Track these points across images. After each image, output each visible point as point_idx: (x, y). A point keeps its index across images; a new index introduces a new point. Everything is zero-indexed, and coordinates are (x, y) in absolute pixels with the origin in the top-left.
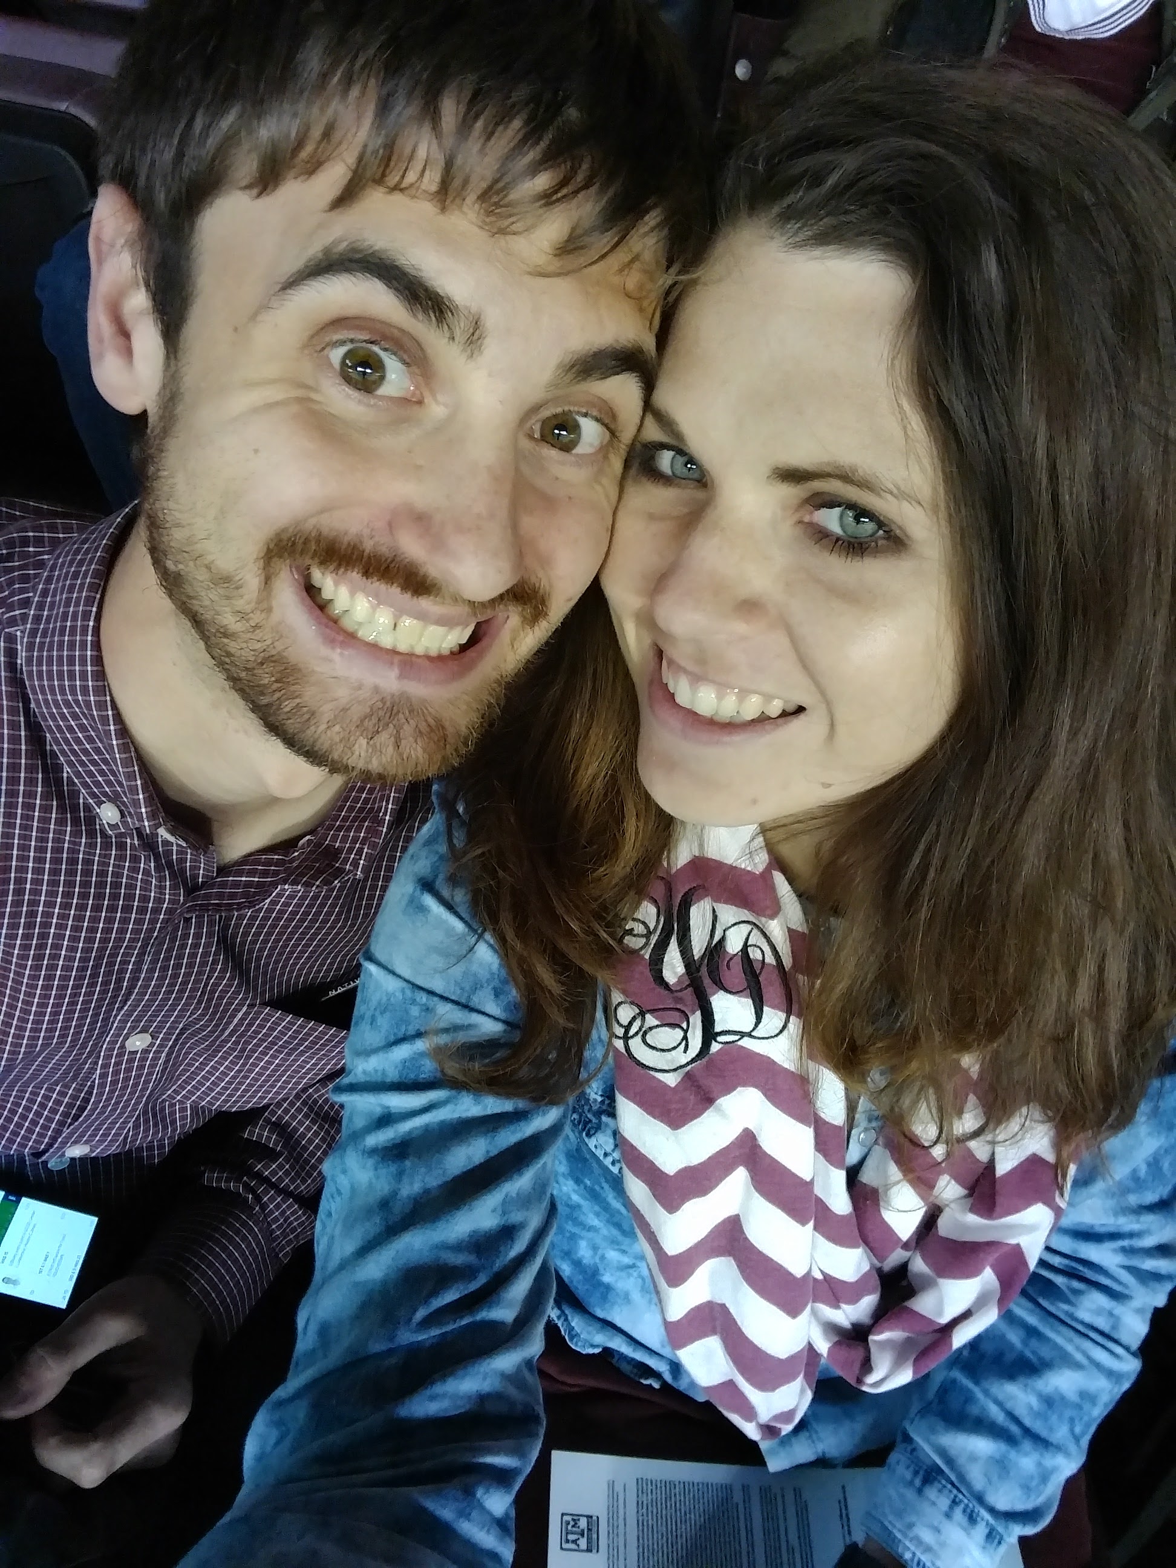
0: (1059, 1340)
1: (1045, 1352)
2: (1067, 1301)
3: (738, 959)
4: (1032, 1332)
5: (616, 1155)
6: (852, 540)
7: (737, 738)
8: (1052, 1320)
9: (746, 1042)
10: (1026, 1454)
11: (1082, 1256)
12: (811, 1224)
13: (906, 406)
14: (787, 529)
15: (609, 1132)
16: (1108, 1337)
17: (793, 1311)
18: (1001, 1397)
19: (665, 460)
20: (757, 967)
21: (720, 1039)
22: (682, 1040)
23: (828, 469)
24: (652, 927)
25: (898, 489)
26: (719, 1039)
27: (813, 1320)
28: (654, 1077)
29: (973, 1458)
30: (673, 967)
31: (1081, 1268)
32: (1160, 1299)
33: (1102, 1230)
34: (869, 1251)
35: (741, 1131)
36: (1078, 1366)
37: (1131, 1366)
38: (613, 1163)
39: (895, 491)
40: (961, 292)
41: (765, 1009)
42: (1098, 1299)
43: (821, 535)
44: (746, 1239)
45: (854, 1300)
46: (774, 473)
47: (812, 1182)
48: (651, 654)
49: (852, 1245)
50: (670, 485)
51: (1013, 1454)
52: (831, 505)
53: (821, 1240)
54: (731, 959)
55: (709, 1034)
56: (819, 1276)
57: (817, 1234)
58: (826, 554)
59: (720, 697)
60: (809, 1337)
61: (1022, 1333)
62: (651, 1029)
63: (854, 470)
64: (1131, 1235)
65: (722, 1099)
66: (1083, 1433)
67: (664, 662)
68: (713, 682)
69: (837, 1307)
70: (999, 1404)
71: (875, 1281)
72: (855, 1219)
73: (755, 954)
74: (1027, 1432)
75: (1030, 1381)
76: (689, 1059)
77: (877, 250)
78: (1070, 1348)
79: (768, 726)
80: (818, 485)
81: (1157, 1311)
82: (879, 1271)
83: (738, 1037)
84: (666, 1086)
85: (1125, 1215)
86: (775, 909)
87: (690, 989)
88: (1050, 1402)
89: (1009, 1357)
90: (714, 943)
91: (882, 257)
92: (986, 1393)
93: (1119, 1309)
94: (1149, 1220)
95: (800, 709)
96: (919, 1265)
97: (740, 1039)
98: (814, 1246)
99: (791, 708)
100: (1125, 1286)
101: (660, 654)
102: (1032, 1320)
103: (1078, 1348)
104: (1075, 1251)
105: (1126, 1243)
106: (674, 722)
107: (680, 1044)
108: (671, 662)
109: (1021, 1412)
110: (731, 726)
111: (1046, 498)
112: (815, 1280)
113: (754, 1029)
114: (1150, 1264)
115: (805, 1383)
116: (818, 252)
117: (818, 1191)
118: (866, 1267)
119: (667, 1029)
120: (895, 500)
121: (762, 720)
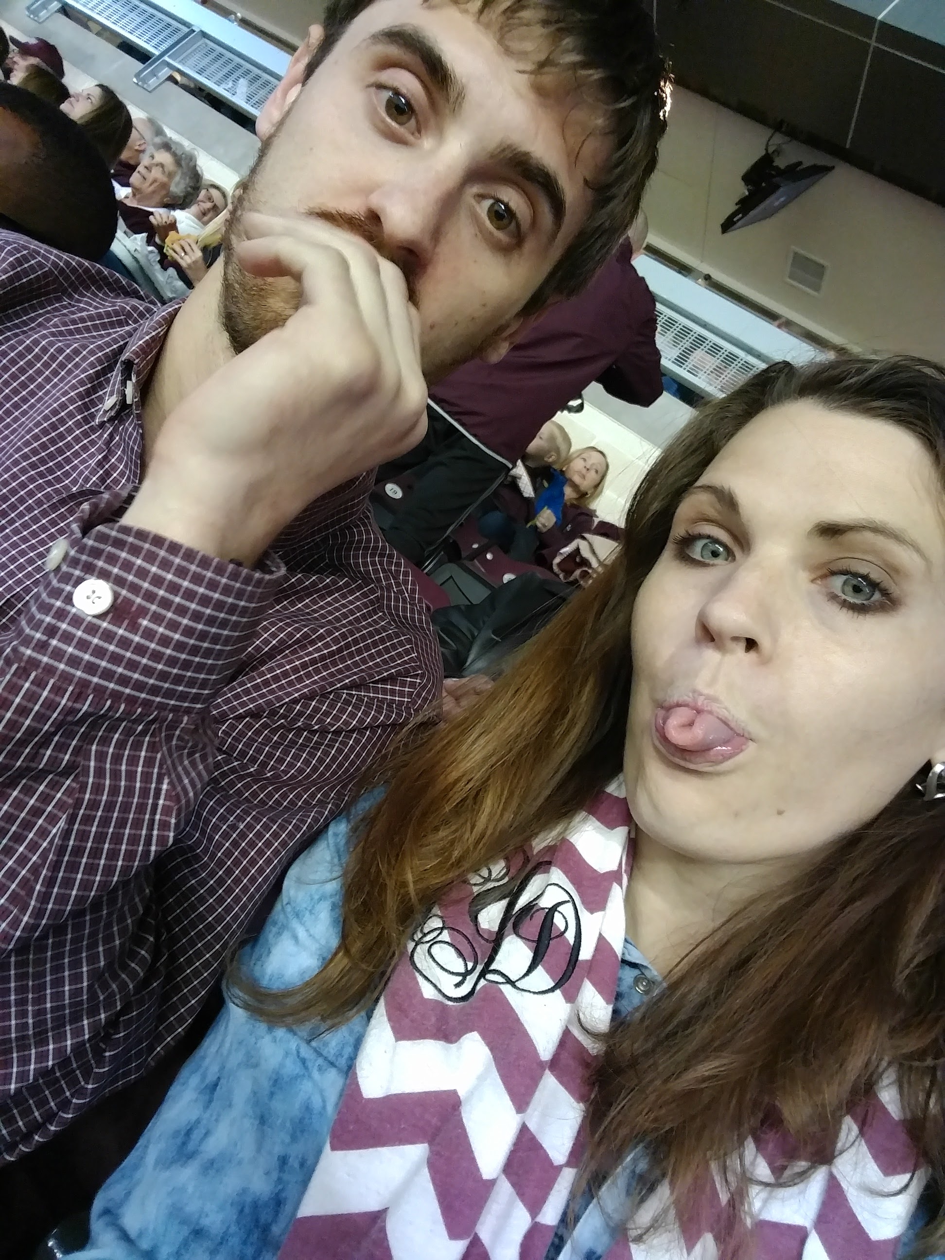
3: (542, 914)
9: (507, 989)
26: (488, 977)
30: (492, 914)
41: (539, 968)
55: (486, 970)
62: (440, 942)
83: (504, 981)
84: (421, 992)
97: (503, 983)
113: (520, 979)
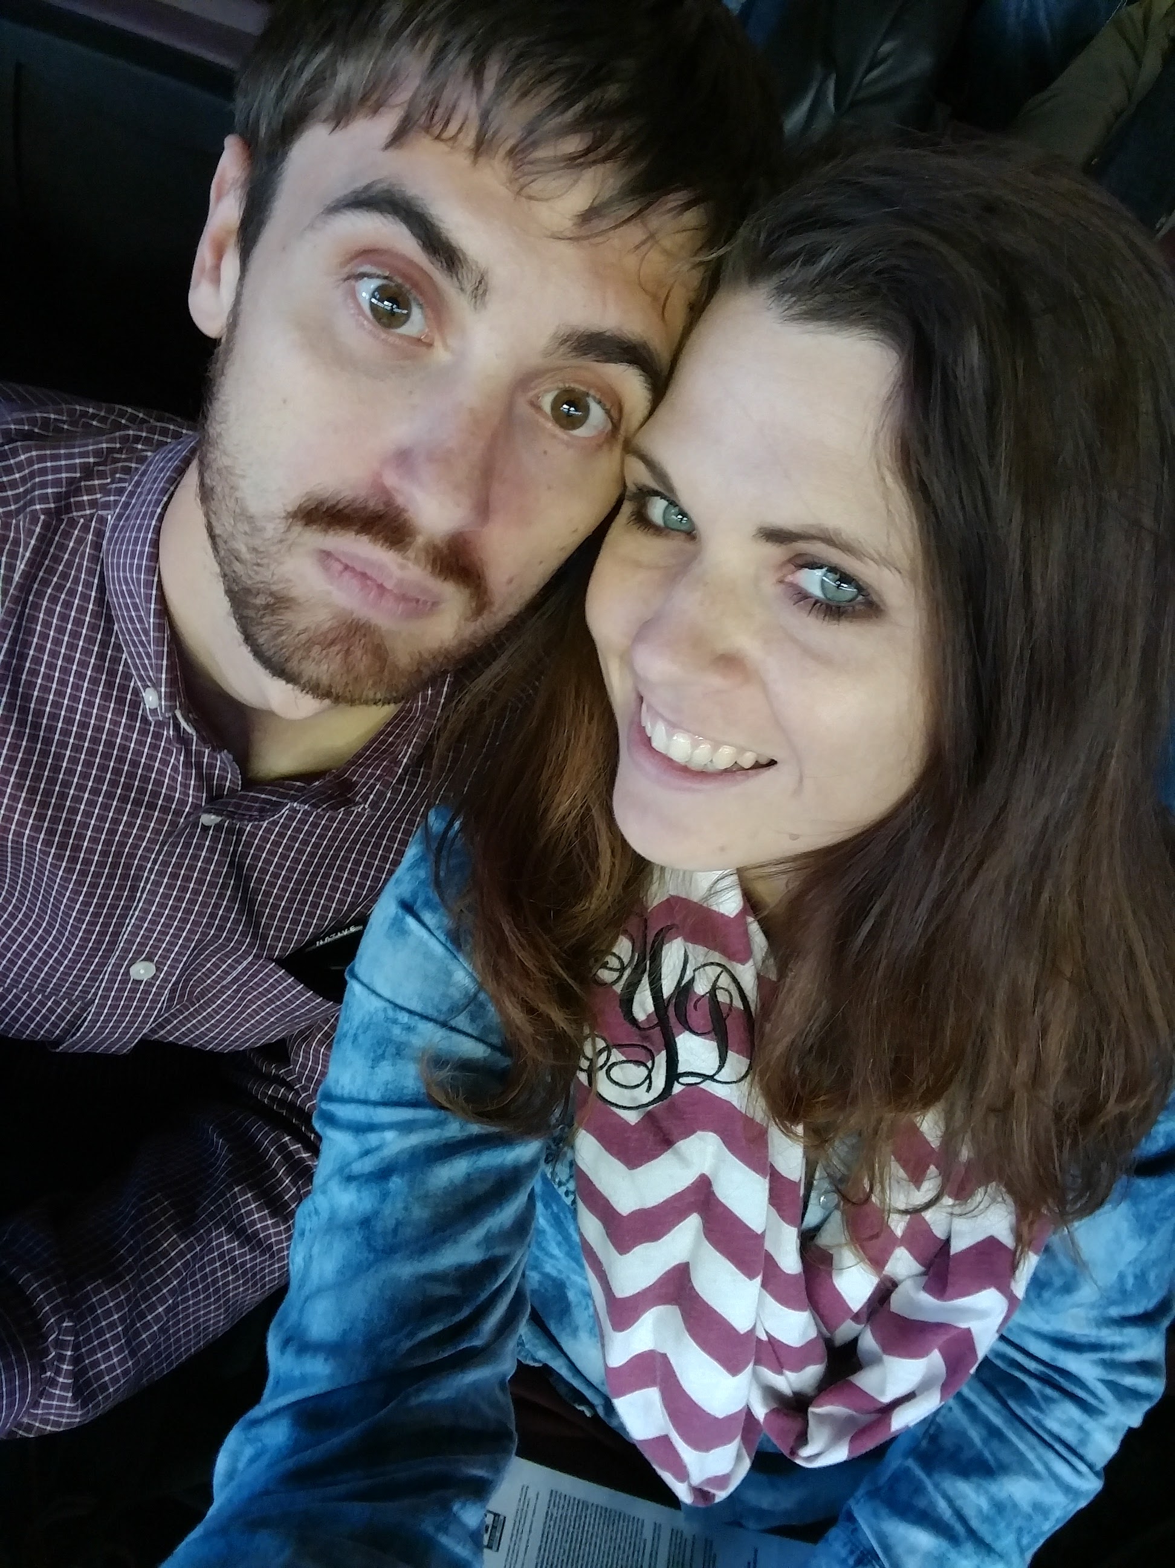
0: (1022, 1446)
1: (1005, 1455)
2: (1038, 1408)
3: (706, 1000)
4: (994, 1433)
5: (571, 1186)
6: (831, 603)
7: (709, 786)
8: (1017, 1424)
10: (966, 1557)
11: (1060, 1364)
12: (758, 1280)
13: (889, 479)
14: (769, 587)
15: (566, 1162)
16: (1072, 1452)
17: (733, 1367)
18: (951, 1493)
19: (657, 509)
20: (725, 1010)
21: (683, 1080)
22: (645, 1080)
23: (813, 532)
24: (626, 961)
25: (879, 554)
26: (681, 1080)
27: (754, 1382)
28: (615, 1114)
29: (912, 1550)
30: (642, 1005)
31: (1057, 1377)
32: (1134, 1418)
33: (1084, 1340)
34: (818, 1318)
35: (697, 1176)
36: (1035, 1476)
37: (1092, 1485)
38: (567, 1193)
39: (876, 557)
40: (945, 376)
41: (730, 1053)
42: (1072, 1411)
43: (802, 596)
44: (692, 1288)
45: (798, 1367)
46: (761, 532)
47: (763, 1235)
48: (633, 696)
49: (800, 1308)
50: (659, 535)
51: (953, 1555)
52: (813, 565)
53: (769, 1300)
54: (698, 1000)
55: (673, 1075)
56: (764, 1338)
57: (764, 1292)
58: (804, 614)
59: (695, 745)
60: (748, 1400)
61: (984, 1432)
62: (614, 1064)
63: (837, 532)
64: (1113, 1348)
65: (681, 1142)
66: (1029, 1546)
67: (644, 706)
68: (688, 731)
69: (780, 1373)
70: (950, 1501)
71: (821, 1349)
72: (803, 1283)
73: (722, 997)
74: (972, 1533)
75: (984, 1483)
76: (652, 1099)
77: (869, 328)
78: (1030, 1456)
79: (739, 777)
80: (802, 546)
81: (1131, 1431)
82: (829, 1343)
83: (701, 1079)
84: (627, 1123)
85: (1107, 1326)
86: (744, 955)
87: (658, 1028)
88: (1000, 1507)
89: (967, 1454)
90: (684, 982)
91: (873, 335)
92: (937, 1486)
93: (1090, 1424)
94: (1132, 1334)
95: (772, 763)
96: (868, 1342)
97: (702, 1082)
98: (760, 1303)
99: (764, 761)
100: (1101, 1401)
101: (641, 699)
102: (997, 1420)
103: (1040, 1458)
104: (1053, 1359)
105: (1106, 1355)
106: (649, 766)
107: (643, 1083)
108: (649, 707)
109: (970, 1513)
110: (703, 775)
111: (1017, 579)
112: (759, 1341)
114: (1129, 1380)
115: (742, 1446)
116: (811, 326)
117: (768, 1246)
118: (812, 1333)
119: (631, 1065)
120: (875, 566)
121: (734, 771)
